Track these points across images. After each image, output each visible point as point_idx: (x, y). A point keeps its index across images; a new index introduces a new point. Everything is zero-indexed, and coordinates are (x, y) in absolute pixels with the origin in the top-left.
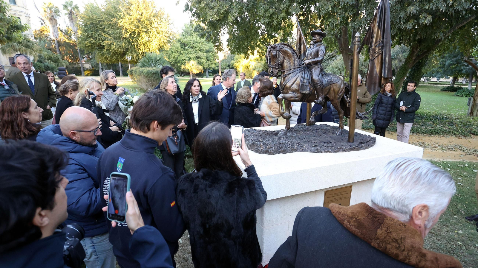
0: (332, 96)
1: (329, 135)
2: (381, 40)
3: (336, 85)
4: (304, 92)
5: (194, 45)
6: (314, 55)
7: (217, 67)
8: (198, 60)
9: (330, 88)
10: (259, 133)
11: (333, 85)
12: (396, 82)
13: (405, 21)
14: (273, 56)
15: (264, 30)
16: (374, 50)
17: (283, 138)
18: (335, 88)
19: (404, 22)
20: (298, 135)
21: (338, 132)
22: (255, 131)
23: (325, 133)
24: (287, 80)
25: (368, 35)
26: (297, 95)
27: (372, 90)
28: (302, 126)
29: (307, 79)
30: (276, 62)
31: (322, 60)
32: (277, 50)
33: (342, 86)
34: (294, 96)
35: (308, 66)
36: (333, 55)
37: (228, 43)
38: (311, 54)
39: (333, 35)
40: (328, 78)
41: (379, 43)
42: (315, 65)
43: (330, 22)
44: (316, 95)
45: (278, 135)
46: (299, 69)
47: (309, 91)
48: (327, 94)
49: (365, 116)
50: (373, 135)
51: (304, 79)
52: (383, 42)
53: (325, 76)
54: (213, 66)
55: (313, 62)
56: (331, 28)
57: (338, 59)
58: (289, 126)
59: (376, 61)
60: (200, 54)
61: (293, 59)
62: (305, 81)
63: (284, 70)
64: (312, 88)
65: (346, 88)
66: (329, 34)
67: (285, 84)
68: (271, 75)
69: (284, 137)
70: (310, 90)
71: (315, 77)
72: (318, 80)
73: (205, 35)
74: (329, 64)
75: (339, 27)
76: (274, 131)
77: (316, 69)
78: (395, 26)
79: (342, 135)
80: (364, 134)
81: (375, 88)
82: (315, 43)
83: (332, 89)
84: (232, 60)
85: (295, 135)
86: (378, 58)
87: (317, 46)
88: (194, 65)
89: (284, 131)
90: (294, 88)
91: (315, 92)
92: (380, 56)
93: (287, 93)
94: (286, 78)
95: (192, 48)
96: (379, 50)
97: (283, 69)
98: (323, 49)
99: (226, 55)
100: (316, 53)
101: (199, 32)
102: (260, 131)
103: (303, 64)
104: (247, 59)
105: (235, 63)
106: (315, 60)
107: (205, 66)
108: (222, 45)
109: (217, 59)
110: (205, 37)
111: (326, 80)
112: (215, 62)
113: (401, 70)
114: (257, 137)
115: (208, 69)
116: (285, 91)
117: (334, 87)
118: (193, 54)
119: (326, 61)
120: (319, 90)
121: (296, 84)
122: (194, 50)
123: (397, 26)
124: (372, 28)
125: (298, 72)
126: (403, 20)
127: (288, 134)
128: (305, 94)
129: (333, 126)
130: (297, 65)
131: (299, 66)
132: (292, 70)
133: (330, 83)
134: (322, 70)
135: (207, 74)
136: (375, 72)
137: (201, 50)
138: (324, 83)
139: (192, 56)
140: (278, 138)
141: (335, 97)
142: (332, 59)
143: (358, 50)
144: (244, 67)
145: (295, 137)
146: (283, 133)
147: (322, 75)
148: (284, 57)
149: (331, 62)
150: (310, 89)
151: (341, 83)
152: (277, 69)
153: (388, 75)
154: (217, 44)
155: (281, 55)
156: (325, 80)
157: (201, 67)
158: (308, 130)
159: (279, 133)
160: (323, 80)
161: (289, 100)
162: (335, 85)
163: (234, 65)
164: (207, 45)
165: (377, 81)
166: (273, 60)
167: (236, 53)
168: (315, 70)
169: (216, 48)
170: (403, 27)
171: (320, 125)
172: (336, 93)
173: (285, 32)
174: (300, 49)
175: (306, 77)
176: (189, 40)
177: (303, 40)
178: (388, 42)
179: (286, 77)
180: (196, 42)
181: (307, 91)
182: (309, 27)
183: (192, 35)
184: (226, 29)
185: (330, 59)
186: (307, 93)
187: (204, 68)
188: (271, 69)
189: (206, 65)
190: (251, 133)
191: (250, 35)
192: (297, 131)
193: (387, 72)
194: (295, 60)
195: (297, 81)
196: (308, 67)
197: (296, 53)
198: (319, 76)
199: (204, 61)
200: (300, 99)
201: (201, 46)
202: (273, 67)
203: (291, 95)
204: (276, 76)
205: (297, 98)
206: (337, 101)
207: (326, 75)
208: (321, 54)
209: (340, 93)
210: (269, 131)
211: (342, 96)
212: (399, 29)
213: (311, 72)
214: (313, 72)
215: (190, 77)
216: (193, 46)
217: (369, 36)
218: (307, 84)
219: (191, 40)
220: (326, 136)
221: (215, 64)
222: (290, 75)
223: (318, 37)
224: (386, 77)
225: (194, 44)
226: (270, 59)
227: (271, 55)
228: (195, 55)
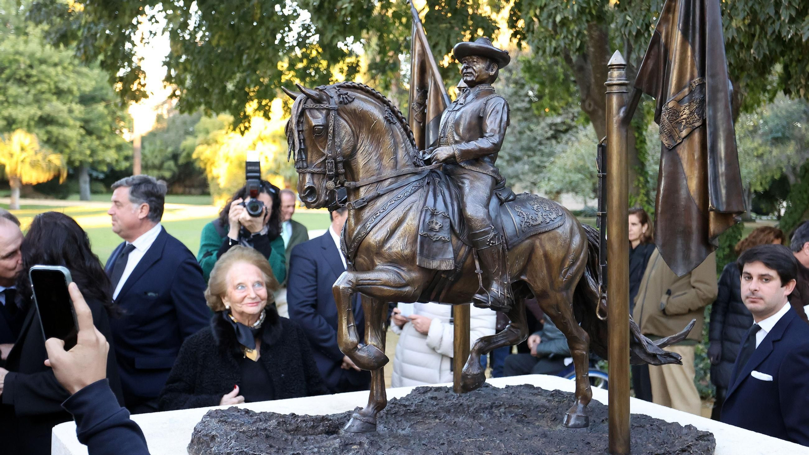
0: (539, 280)
1: (538, 427)
2: (697, 79)
3: (554, 239)
4: (434, 264)
5: (34, 72)
6: (469, 128)
7: (127, 158)
8: (48, 132)
9: (532, 250)
10: (265, 426)
11: (544, 236)
12: (790, 221)
13: (794, 14)
14: (312, 129)
15: (306, 28)
16: (675, 113)
17: (360, 444)
18: (549, 247)
19: (791, 17)
20: (420, 428)
21: (574, 416)
22: (246, 418)
23: (522, 419)
24: (367, 220)
25: (651, 63)
26: (407, 275)
27: (679, 256)
28: (436, 394)
29: (445, 217)
30: (326, 152)
31: (497, 147)
32: (329, 110)
33: (577, 240)
34: (398, 280)
35: (449, 167)
36: (563, 123)
37: (169, 71)
38: (457, 124)
39: (555, 53)
40: (523, 210)
41: (691, 92)
42: (472, 164)
43: (542, 9)
44: (480, 277)
45: (342, 431)
46: (413, 179)
47: (452, 262)
48: (523, 271)
49: (666, 349)
50: (705, 424)
51: (433, 214)
52: (702, 85)
53: (511, 206)
54: (111, 156)
55: (465, 154)
56: (547, 30)
57: (584, 139)
58: (384, 394)
59: (684, 153)
60: (55, 107)
61: (388, 141)
62: (438, 223)
63: (358, 184)
64: (463, 251)
65: (592, 248)
66: (541, 53)
67: (363, 233)
68: (309, 200)
69: (364, 439)
70: (455, 258)
71: (475, 210)
72: (483, 220)
73: (74, 37)
74: (551, 154)
75: (574, 28)
76: (324, 419)
77: (478, 179)
78: (762, 28)
79: (586, 425)
80: (669, 420)
81: (687, 248)
82: (471, 84)
83: (540, 252)
84: (188, 133)
85: (408, 431)
86: (692, 141)
87: (477, 97)
88: (28, 149)
89: (364, 415)
90: (394, 250)
91: (477, 263)
92: (696, 136)
93: (371, 268)
94: (366, 213)
95: (21, 82)
96: (691, 113)
97: (354, 180)
98: (499, 108)
99: (166, 116)
100: (474, 122)
101: (51, 23)
102: (272, 416)
103: (428, 162)
104: (242, 133)
105: (199, 149)
106: (473, 145)
107: (77, 157)
108: (141, 76)
109: (124, 130)
110: (74, 44)
111: (517, 220)
112: (118, 141)
113: (803, 177)
114: (254, 442)
115: (87, 168)
116: (361, 259)
117: (545, 245)
118: (28, 104)
119: (540, 143)
120: (489, 259)
121: (403, 236)
122: (33, 91)
123: (770, 31)
124: (663, 40)
125: (409, 189)
126: (787, 8)
127: (381, 428)
128: (437, 272)
129: (557, 393)
130: (404, 166)
131: (411, 169)
132: (387, 182)
133: (532, 232)
134: (498, 184)
135: (85, 183)
136: (683, 193)
137: (59, 93)
138: (509, 230)
139: (21, 113)
140: (337, 443)
141: (552, 283)
142: (565, 137)
143: (621, 114)
144: (236, 162)
145: (407, 438)
146: (358, 423)
147: (501, 203)
148: (355, 136)
149: (558, 148)
150: (456, 252)
151: (572, 229)
152: (330, 178)
153: (728, 203)
154: (121, 73)
155: (345, 127)
156: (512, 220)
157: (57, 160)
158: (459, 409)
159: (343, 424)
160: (504, 218)
161: (378, 294)
162: (550, 239)
163: (194, 156)
164: (86, 75)
165: (695, 224)
166: (314, 146)
167: (203, 107)
168: (471, 182)
169: (119, 86)
170: (788, 32)
171: (507, 387)
172: (556, 268)
173: (386, 39)
174: (423, 105)
175: (440, 207)
176: (11, 50)
177: (433, 75)
178: (721, 87)
179: (362, 208)
180: (42, 62)
181: (445, 262)
182: (464, 23)
183: (26, 34)
184: (160, 17)
185: (554, 137)
186: (444, 267)
187: (70, 163)
188: (308, 177)
189: (81, 153)
190: (227, 428)
191: (249, 44)
192: (415, 413)
193: (723, 191)
194: (396, 145)
195: (405, 225)
196: (447, 173)
197: (401, 122)
198: (487, 206)
199: (72, 133)
200: (419, 292)
201: (63, 78)
202: (316, 170)
203: (384, 276)
204: (325, 205)
205: (407, 289)
206: (559, 296)
207: (515, 200)
208: (491, 124)
209: (571, 266)
210: (306, 419)
211: (580, 274)
212: (779, 38)
213: (460, 189)
214: (467, 189)
215: (8, 196)
216: (29, 76)
217: (657, 64)
218: (444, 235)
219: (17, 53)
220: (528, 431)
221: (119, 148)
222: (380, 203)
223: (479, 66)
224: (723, 208)
225: (31, 66)
226: (302, 141)
227: (305, 127)
228: (34, 111)
